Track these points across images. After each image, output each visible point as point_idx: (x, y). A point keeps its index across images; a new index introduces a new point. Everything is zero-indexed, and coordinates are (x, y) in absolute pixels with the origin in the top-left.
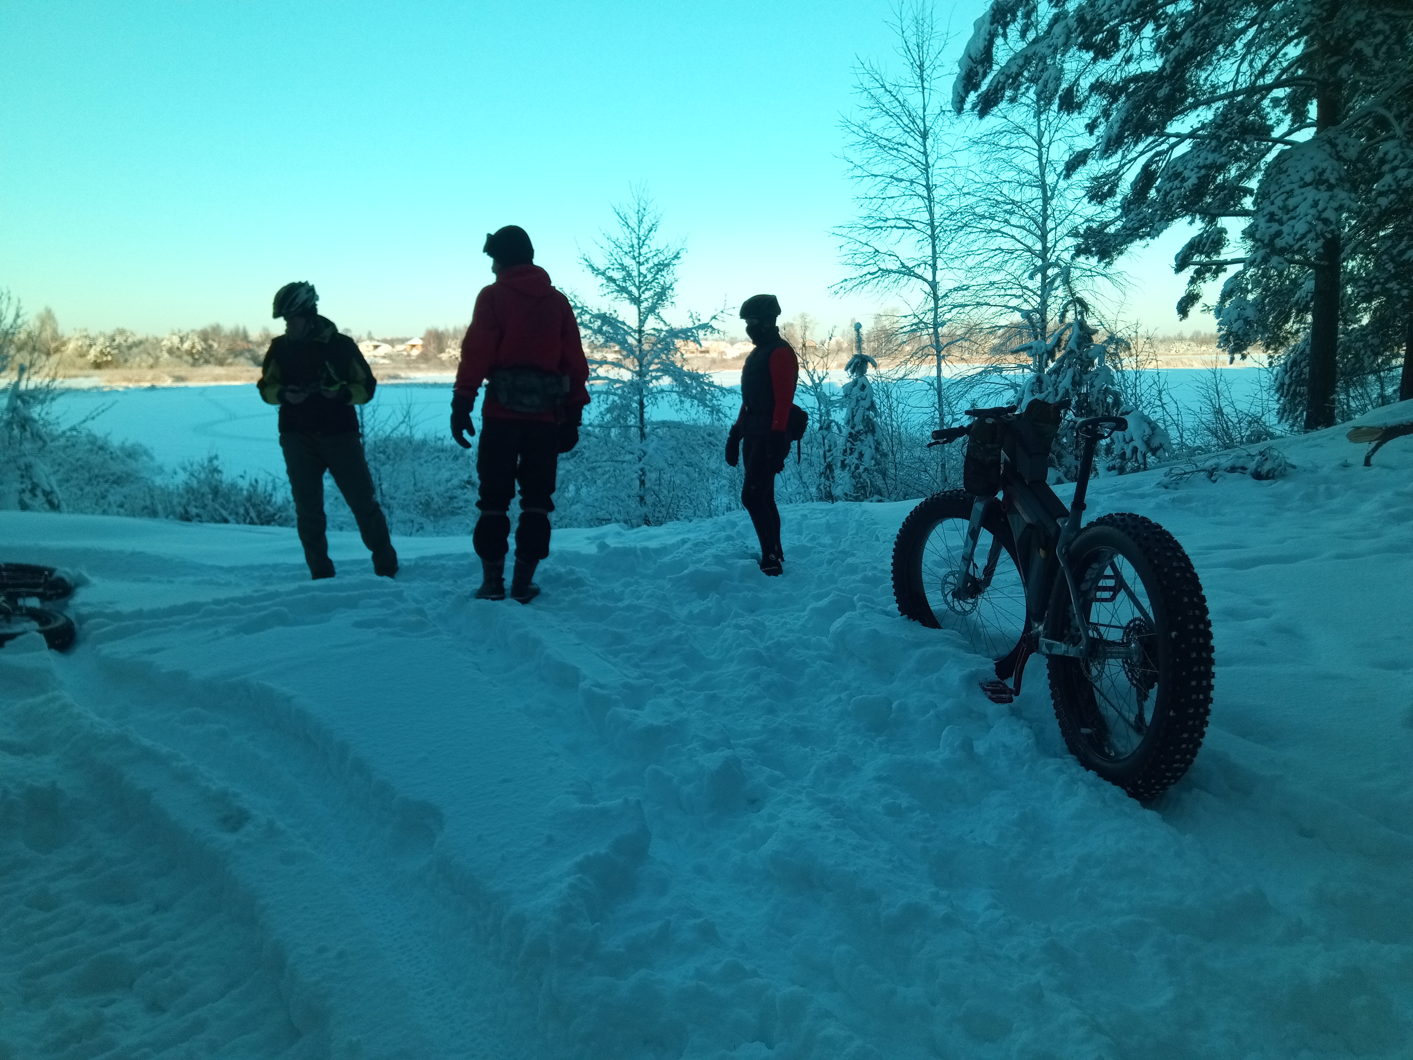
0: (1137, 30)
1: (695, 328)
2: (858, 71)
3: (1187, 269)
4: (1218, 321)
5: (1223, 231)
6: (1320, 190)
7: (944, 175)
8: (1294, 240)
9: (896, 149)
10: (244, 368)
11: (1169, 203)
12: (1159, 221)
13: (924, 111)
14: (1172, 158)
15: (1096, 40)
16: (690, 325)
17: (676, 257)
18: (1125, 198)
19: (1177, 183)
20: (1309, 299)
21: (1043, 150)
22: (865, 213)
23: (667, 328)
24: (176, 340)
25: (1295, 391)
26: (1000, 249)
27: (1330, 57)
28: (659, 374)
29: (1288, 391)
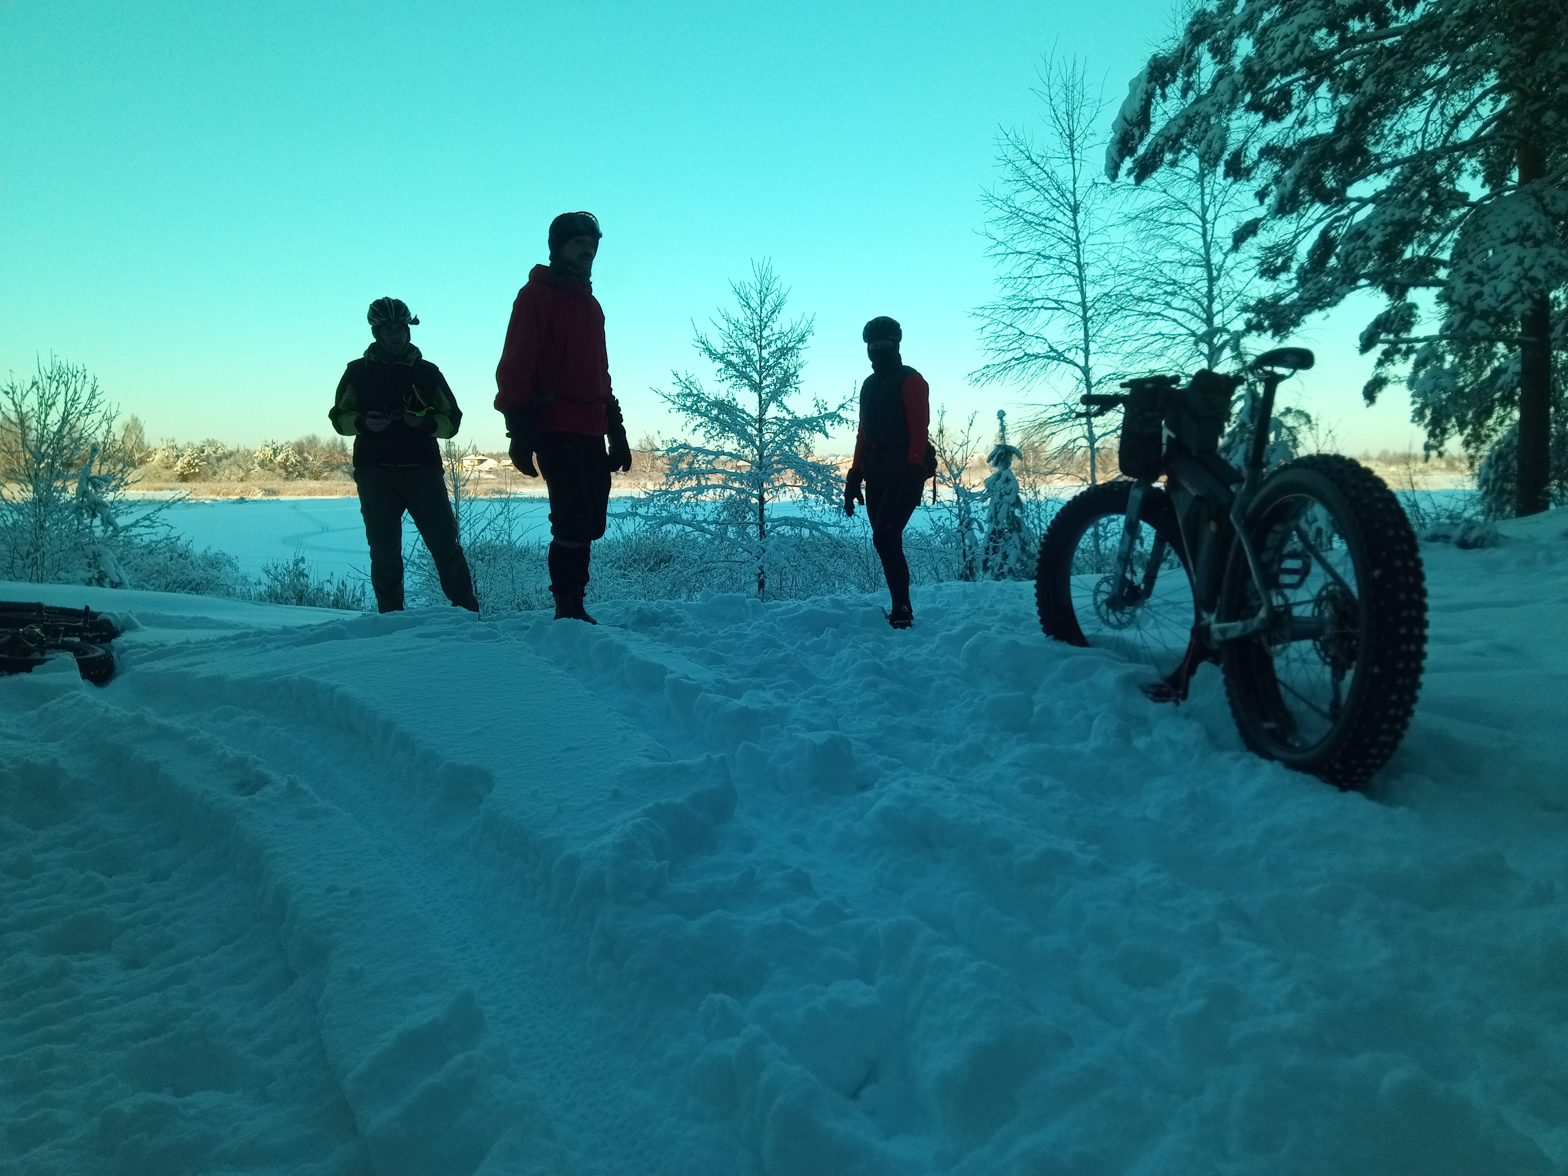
0: (1310, 89)
1: (821, 418)
2: (1001, 142)
3: (1373, 351)
4: (1411, 393)
5: (1413, 306)
6: (1525, 247)
7: (1097, 252)
8: (1497, 300)
9: (1044, 225)
10: (340, 482)
11: (1352, 264)
12: (1341, 285)
13: (1075, 183)
14: (1354, 222)
15: (1266, 101)
16: (816, 415)
17: (802, 339)
18: (1302, 266)
19: (1360, 243)
20: (1514, 384)
21: (1208, 226)
22: (1008, 292)
23: (789, 417)
24: (269, 452)
25: (1501, 487)
26: (1160, 334)
27: (1532, 103)
28: (780, 466)
29: (1493, 486)
